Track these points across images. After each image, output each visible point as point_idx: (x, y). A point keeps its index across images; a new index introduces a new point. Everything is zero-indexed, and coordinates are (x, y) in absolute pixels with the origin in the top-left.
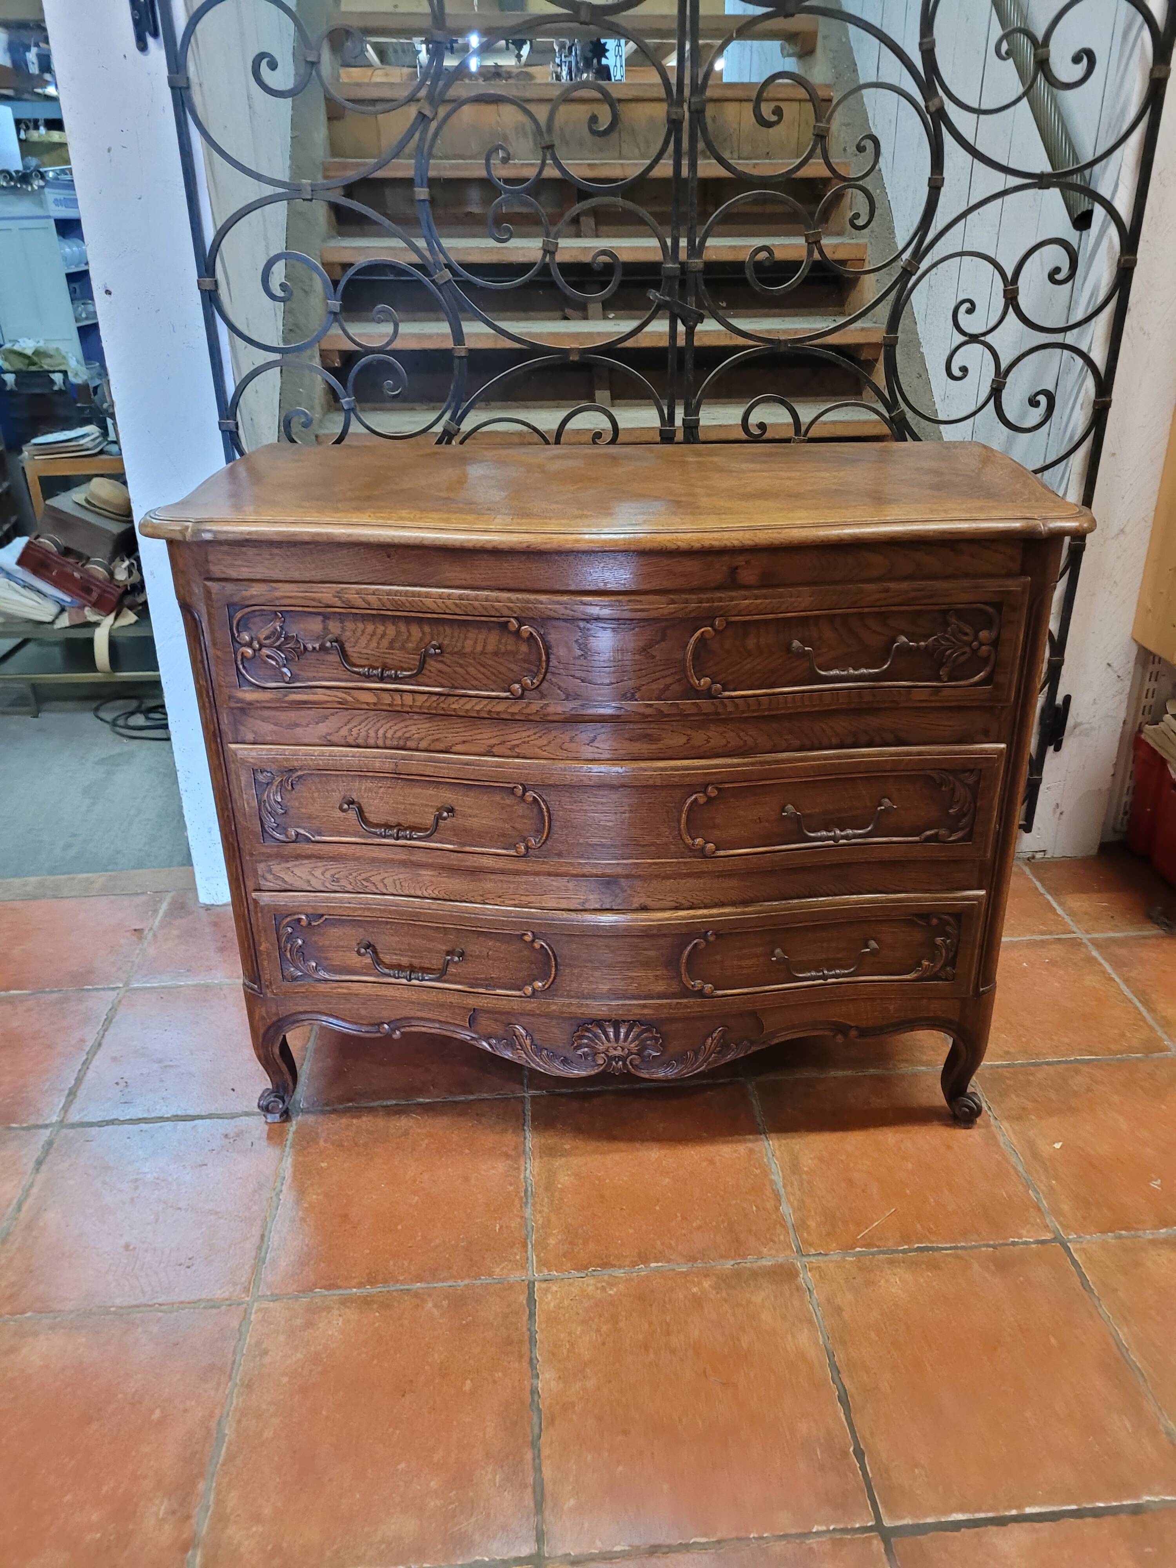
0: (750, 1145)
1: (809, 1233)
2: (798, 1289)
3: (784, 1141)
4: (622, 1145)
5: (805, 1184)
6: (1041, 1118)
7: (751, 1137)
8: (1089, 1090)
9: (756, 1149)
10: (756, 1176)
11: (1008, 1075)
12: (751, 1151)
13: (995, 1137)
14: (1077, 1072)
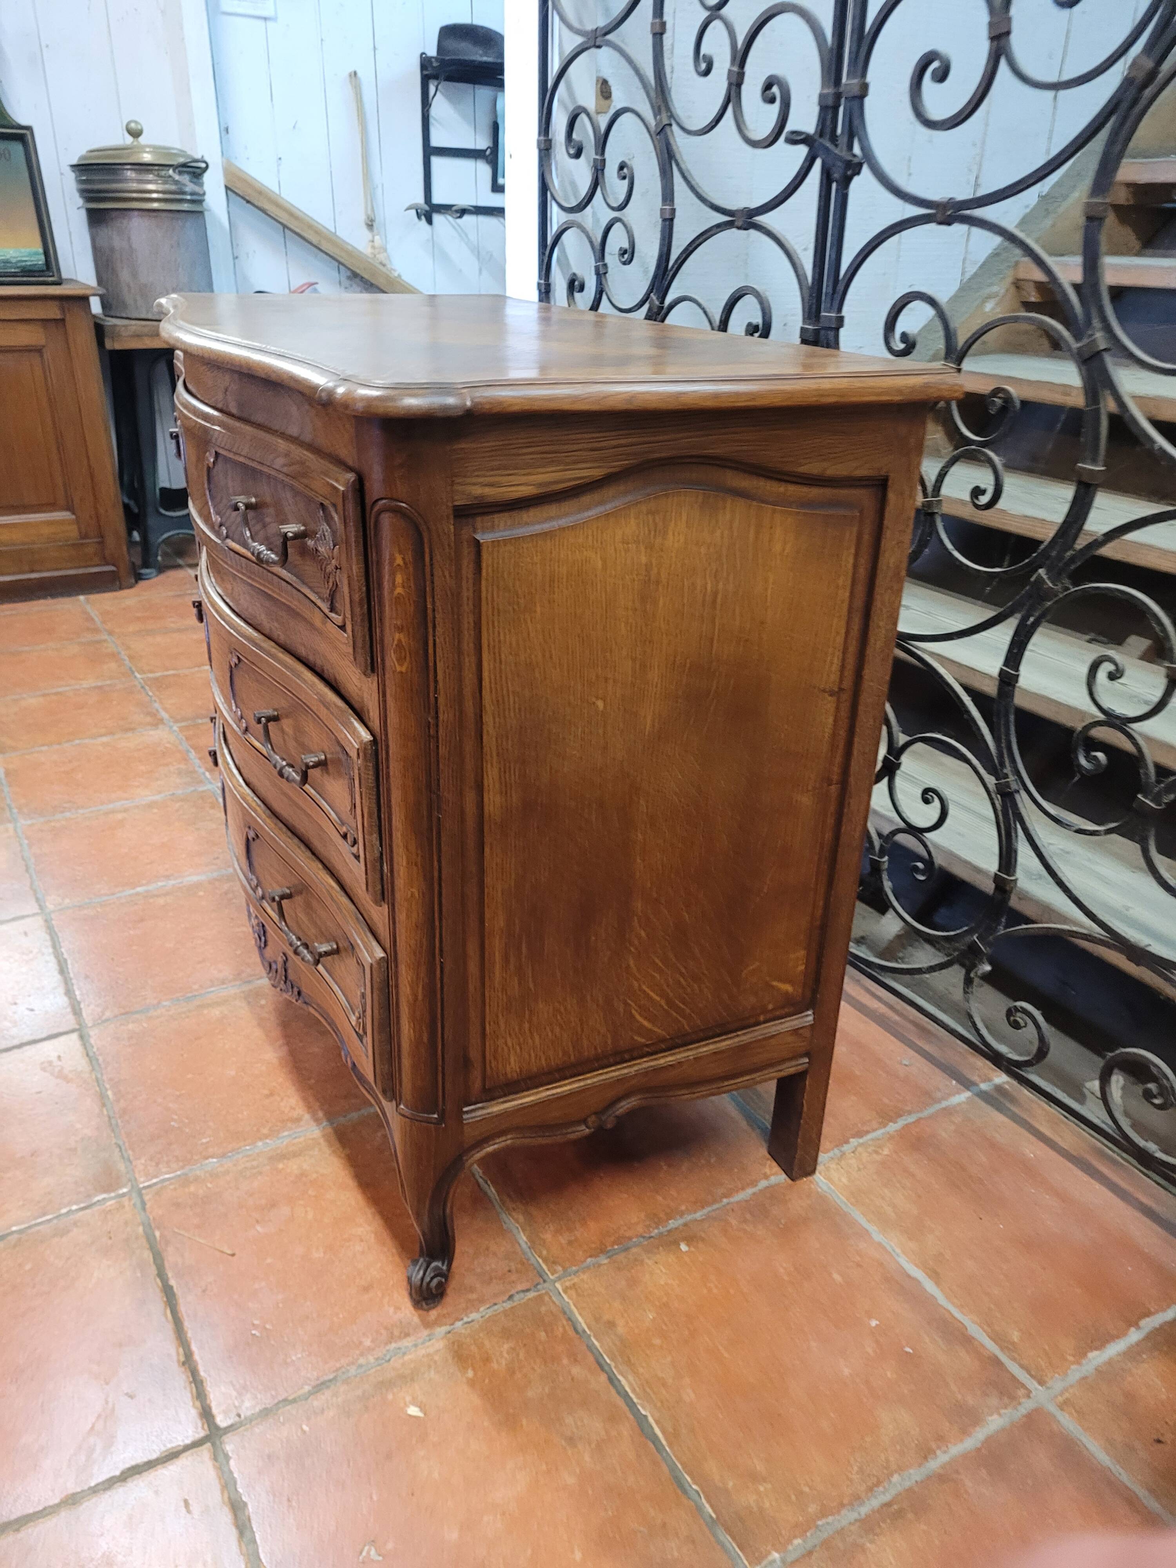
0: (307, 1117)
1: (175, 1189)
2: (89, 1196)
3: (322, 1141)
4: (277, 1032)
5: (255, 1171)
6: (472, 1383)
7: (320, 1114)
8: (571, 1441)
9: (302, 1123)
10: (258, 1130)
11: (559, 1331)
12: (298, 1120)
13: (407, 1335)
14: (613, 1418)
